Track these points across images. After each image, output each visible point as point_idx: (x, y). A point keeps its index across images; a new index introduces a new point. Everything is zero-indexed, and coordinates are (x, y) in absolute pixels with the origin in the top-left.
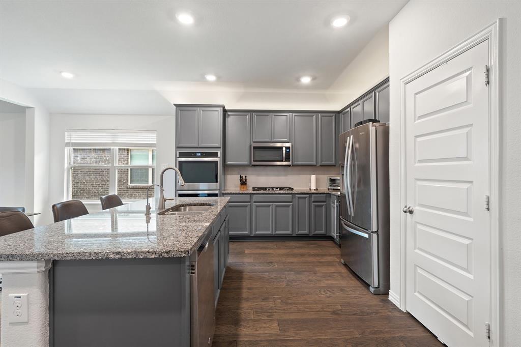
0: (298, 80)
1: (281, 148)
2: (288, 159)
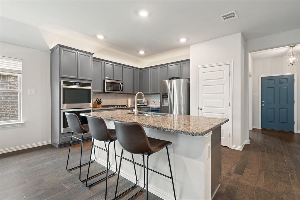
0: (138, 52)
1: (119, 84)
2: (122, 90)
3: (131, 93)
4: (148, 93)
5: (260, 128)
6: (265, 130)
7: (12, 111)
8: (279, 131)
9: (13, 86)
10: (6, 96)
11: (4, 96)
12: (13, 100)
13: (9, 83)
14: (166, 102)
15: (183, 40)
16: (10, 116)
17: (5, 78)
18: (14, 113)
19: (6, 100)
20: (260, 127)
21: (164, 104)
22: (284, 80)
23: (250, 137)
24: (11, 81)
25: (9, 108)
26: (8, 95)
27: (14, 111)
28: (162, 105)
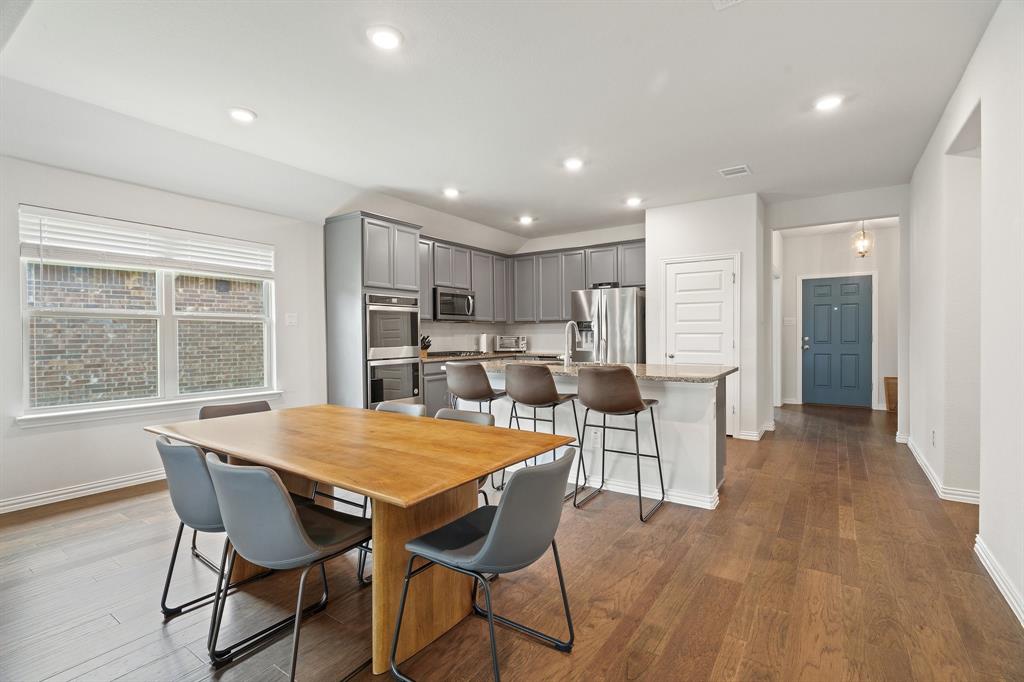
0: (517, 219)
1: (466, 297)
2: (473, 314)
3: (490, 319)
4: (531, 319)
5: (800, 402)
6: (809, 406)
7: (136, 374)
8: (841, 408)
9: (138, 303)
10: (121, 331)
11: (115, 332)
12: (137, 341)
13: (126, 293)
14: (587, 342)
15: (634, 203)
16: (130, 389)
17: (117, 278)
18: (141, 378)
19: (120, 341)
20: (798, 400)
21: (581, 347)
22: (852, 288)
23: (777, 419)
24: (131, 286)
25: (128, 365)
26: (125, 326)
27: (142, 373)
28: (578, 349)
